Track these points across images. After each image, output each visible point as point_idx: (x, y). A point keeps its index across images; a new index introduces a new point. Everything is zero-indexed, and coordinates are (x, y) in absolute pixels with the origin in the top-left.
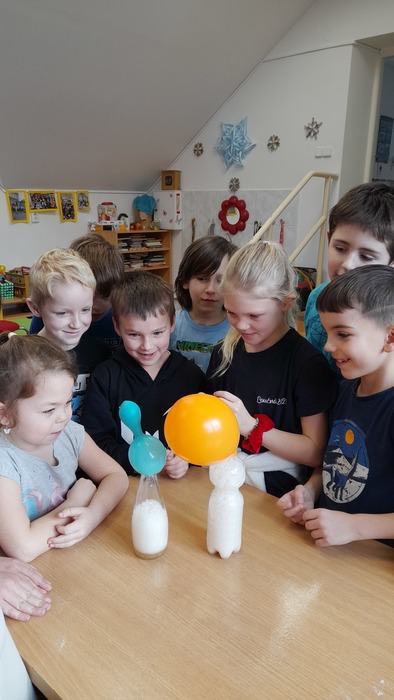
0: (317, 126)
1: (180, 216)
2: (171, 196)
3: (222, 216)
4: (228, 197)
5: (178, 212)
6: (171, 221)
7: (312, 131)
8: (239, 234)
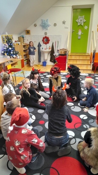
2: (29, 36)
3: (43, 40)
4: (44, 36)
5: (31, 40)
7: (64, 23)
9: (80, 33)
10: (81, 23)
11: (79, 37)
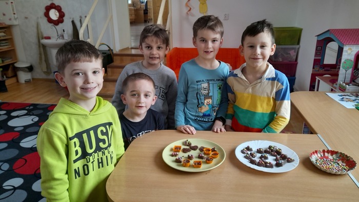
1: (16, 16)
2: (7, 3)
3: (47, 14)
4: (49, 3)
5: (14, 14)
6: (10, 19)
8: (60, 25)
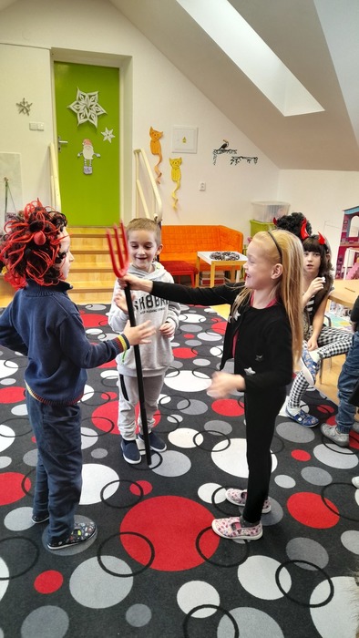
0: (29, 106)
7: (24, 108)
9: (88, 153)
10: (90, 118)
11: (89, 170)
